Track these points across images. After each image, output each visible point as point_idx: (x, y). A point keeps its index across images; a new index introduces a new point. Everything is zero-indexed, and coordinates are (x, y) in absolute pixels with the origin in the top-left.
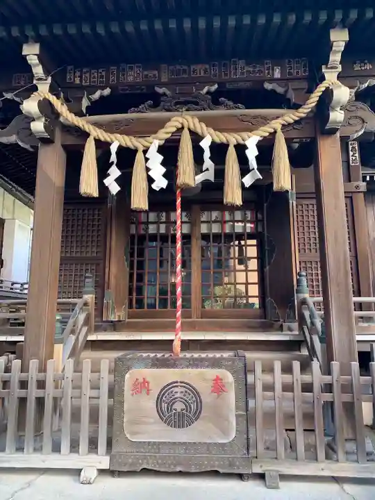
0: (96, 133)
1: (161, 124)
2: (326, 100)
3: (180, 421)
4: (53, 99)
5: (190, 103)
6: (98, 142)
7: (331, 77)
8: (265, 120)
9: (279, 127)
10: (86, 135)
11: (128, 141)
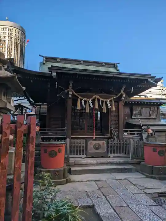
0: (80, 97)
1: (92, 97)
2: (121, 96)
3: (97, 149)
4: (72, 90)
5: (96, 92)
6: (80, 99)
7: (122, 91)
8: (110, 97)
9: (113, 99)
10: (78, 98)
11: (86, 99)
